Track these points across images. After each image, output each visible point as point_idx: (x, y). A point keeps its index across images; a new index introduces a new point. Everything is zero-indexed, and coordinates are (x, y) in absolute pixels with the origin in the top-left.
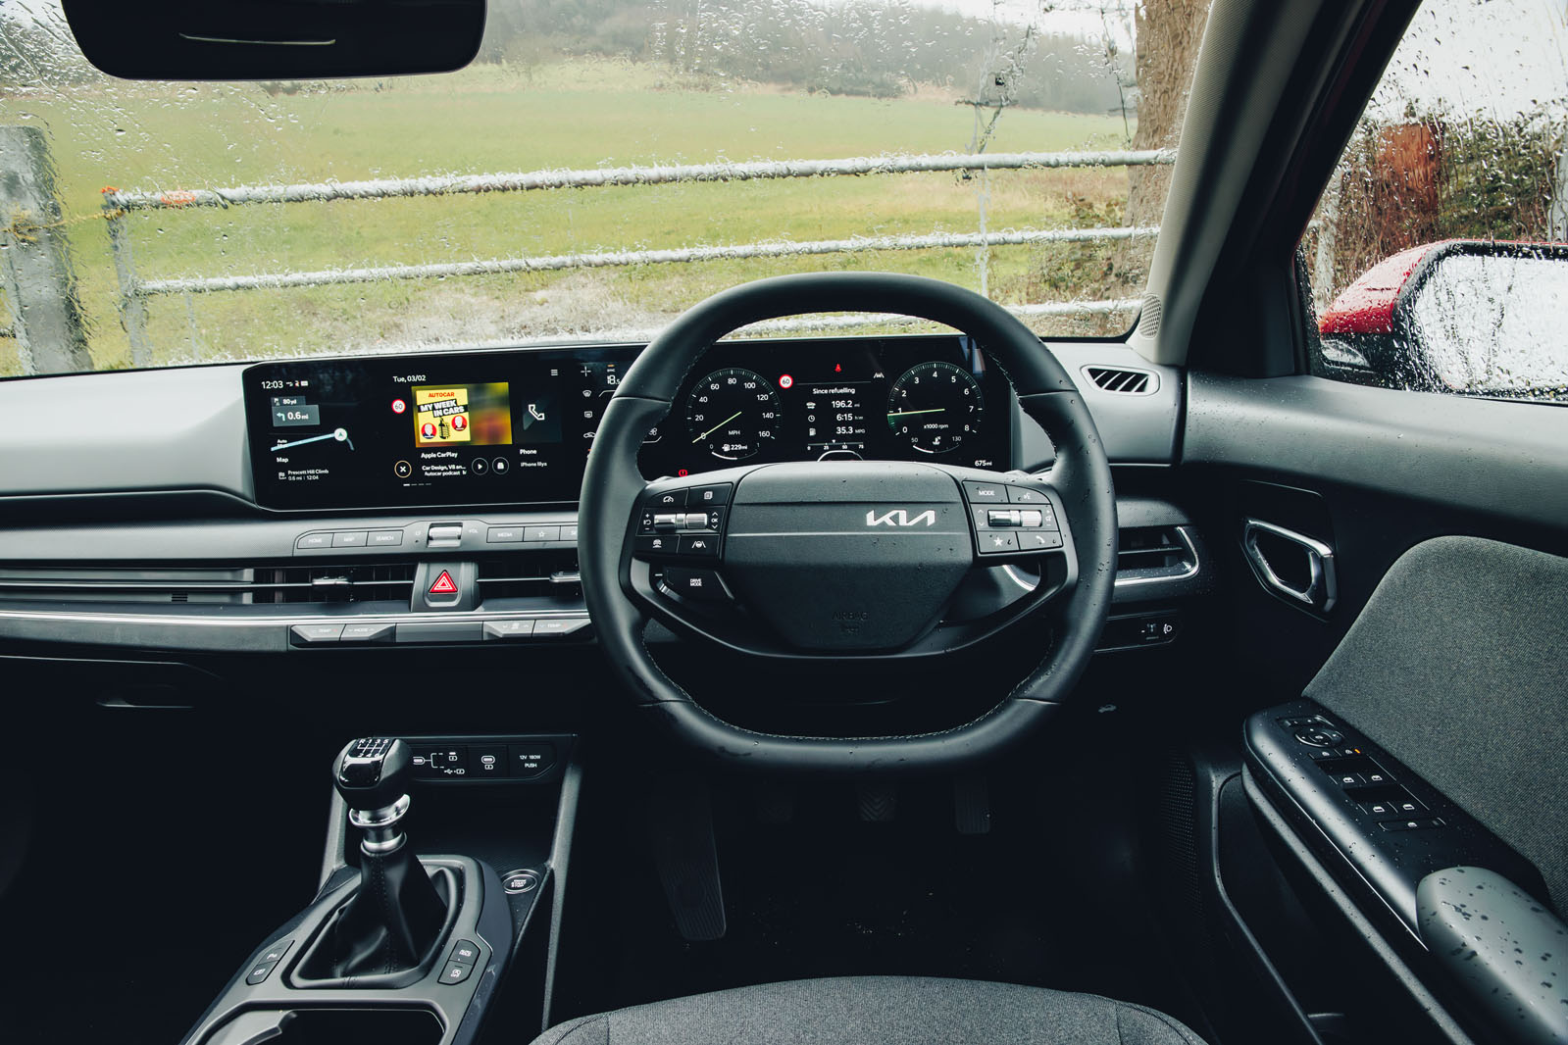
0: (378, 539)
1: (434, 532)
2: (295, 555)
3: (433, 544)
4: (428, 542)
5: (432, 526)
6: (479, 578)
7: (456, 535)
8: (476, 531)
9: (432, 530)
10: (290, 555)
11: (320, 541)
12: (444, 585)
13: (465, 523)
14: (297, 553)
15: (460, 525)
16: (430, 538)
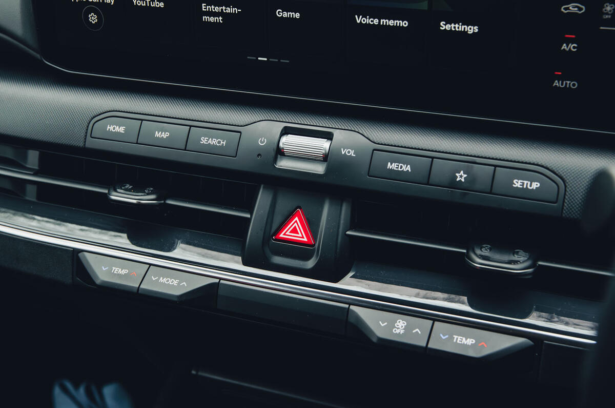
0: (204, 141)
1: (288, 141)
2: (88, 145)
3: (284, 164)
4: (275, 160)
5: (286, 131)
6: (350, 229)
7: (321, 153)
8: (352, 153)
9: (284, 139)
10: (81, 144)
11: (121, 130)
12: (294, 231)
13: (338, 134)
14: (91, 144)
15: (328, 136)
16: (280, 152)
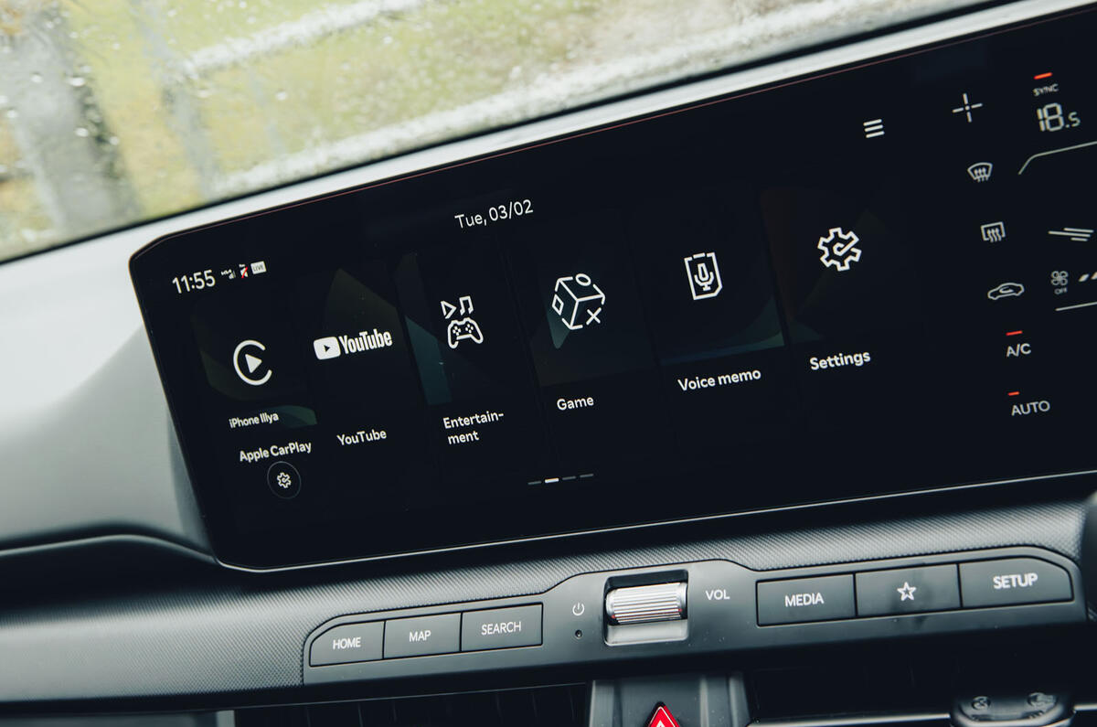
0: (487, 630)
1: (622, 601)
2: (308, 681)
3: (619, 638)
4: (605, 634)
5: (613, 585)
7: (674, 607)
8: (724, 595)
9: (612, 598)
10: (297, 682)
11: (355, 642)
13: (693, 570)
14: (313, 676)
15: (681, 577)
16: (609, 621)
